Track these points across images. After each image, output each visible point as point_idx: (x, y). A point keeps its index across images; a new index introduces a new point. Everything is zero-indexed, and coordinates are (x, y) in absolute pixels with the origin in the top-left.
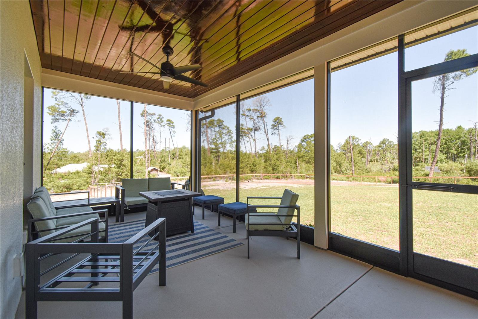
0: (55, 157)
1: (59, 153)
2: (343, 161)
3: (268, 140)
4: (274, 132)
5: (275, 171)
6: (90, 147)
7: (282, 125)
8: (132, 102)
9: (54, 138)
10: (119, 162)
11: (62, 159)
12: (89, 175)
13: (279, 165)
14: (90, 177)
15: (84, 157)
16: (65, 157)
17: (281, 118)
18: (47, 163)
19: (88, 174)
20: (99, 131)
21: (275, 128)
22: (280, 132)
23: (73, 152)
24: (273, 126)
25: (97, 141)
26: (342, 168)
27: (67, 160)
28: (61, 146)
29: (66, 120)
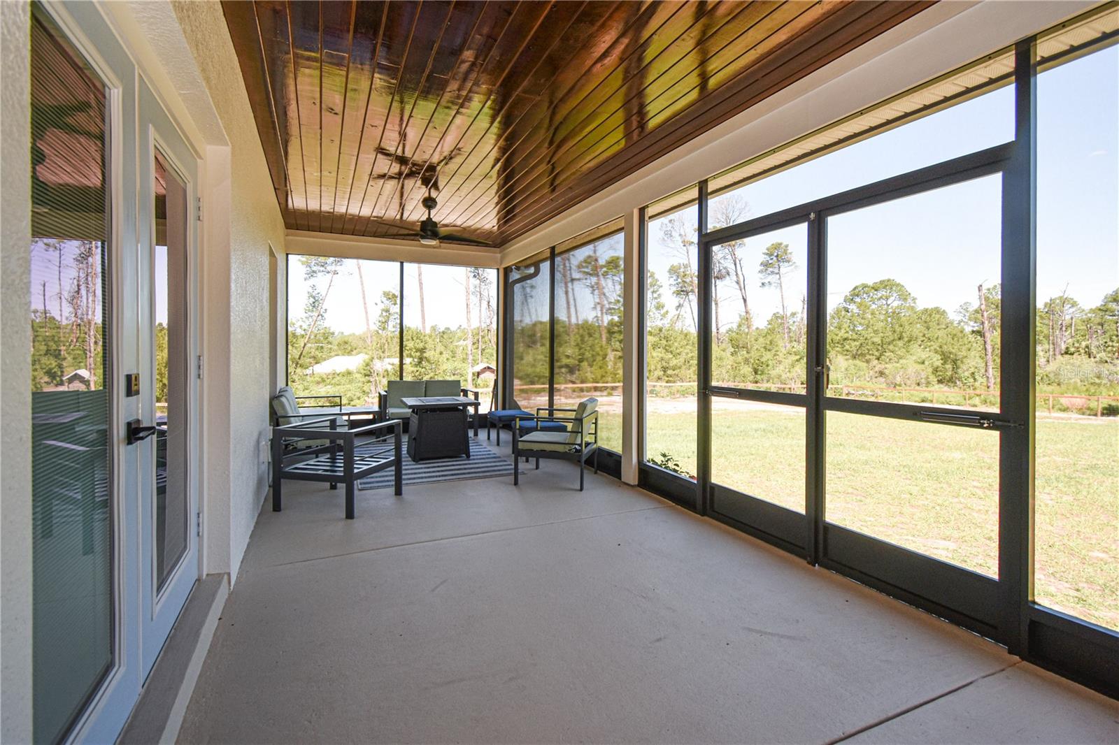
0: (312, 343)
1: (318, 336)
2: (964, 353)
3: (745, 301)
4: (766, 281)
5: (759, 377)
6: (368, 325)
7: (789, 262)
8: (402, 263)
9: (311, 308)
10: (418, 354)
11: (322, 347)
12: (367, 377)
13: (770, 362)
14: (369, 382)
15: (361, 344)
16: (330, 343)
17: (787, 246)
18: (299, 354)
19: (366, 375)
20: (387, 290)
21: (771, 269)
22: (782, 279)
23: (342, 333)
24: (766, 265)
25: (383, 310)
26: (960, 371)
27: (331, 349)
28: (321, 323)
29: (328, 272)
